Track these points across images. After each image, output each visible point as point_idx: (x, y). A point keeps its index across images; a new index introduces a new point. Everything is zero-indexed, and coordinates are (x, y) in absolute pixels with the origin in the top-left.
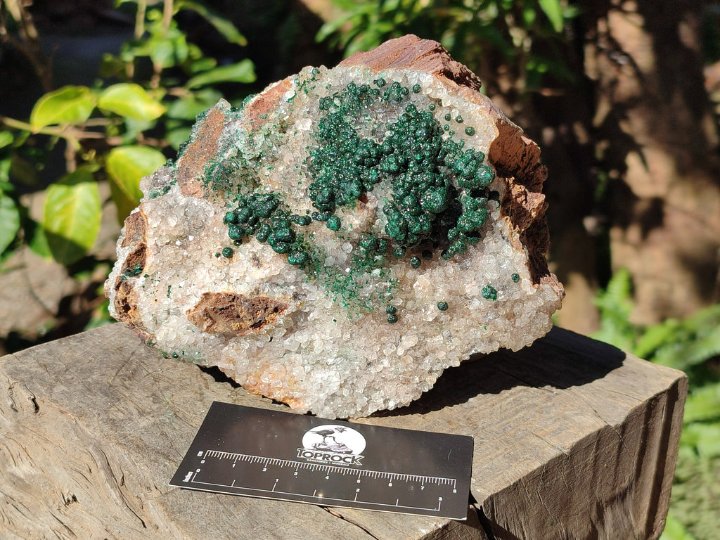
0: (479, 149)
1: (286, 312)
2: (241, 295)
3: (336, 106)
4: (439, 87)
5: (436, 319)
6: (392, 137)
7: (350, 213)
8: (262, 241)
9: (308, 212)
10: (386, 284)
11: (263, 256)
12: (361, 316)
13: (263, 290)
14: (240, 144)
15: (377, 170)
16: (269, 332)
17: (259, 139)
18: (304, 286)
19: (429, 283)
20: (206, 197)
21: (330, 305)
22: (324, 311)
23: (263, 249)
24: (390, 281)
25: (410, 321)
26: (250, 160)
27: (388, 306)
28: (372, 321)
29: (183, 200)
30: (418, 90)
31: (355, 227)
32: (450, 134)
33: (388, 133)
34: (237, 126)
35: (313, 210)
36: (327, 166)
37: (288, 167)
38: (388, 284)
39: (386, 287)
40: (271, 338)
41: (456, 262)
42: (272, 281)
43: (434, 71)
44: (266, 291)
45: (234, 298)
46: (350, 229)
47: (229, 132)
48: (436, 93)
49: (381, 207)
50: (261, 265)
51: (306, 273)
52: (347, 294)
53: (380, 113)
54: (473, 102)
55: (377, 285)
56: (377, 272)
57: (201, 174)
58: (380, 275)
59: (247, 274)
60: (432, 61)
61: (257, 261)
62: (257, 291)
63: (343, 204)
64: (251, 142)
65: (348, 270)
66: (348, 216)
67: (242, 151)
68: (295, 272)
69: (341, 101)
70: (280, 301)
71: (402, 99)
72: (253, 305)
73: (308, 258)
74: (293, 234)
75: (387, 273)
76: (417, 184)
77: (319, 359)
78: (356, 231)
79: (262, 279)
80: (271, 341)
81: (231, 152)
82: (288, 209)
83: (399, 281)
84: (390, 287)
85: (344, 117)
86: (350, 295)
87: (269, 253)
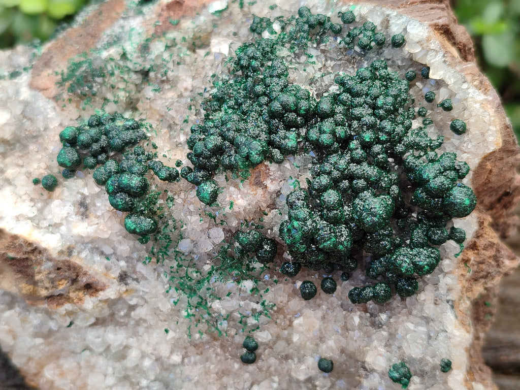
0: (462, 158)
1: (102, 295)
2: (45, 250)
3: (272, 32)
4: (432, 46)
5: (309, 380)
6: (339, 95)
7: (236, 186)
8: (100, 182)
9: (179, 164)
10: (254, 305)
11: (94, 205)
12: (205, 337)
13: (79, 253)
14: (130, 47)
15: (299, 135)
16: (69, 313)
17: (158, 48)
18: (140, 267)
19: (317, 326)
20: (56, 98)
21: (166, 306)
22: (156, 311)
23: (98, 195)
24: (263, 304)
25: (272, 369)
26: (136, 72)
27: (248, 337)
28: (219, 350)
29: (25, 93)
30: (398, 44)
31: (236, 209)
32: (423, 122)
33: (334, 89)
34: (136, 23)
35: (186, 162)
36: (229, 107)
37: (181, 96)
38: (259, 307)
39: (254, 310)
40: (71, 324)
41: (366, 311)
42: (95, 245)
43: (433, 22)
44: (83, 255)
45: (36, 250)
46: (227, 209)
47: (122, 27)
48: (426, 55)
49: (285, 192)
50: (87, 217)
51: (147, 251)
52: (195, 300)
53: (332, 59)
54: (476, 86)
55: (242, 303)
56: (248, 284)
57: (63, 67)
58: (252, 290)
59: (64, 222)
60: (433, 12)
61: (84, 208)
62: (70, 251)
63: (231, 168)
64: (145, 48)
65: (207, 268)
66: (232, 189)
67: (129, 56)
68: (131, 243)
69: (283, 28)
70: (97, 277)
71: (371, 48)
72: (59, 269)
73: (155, 230)
74: (144, 188)
75: (262, 292)
76: (351, 177)
77: (131, 373)
78: (237, 215)
79: (82, 237)
80: (69, 326)
81: (114, 52)
82: (154, 151)
83: (275, 308)
84: (260, 313)
85: (278, 47)
86: (200, 304)
87: (103, 204)
